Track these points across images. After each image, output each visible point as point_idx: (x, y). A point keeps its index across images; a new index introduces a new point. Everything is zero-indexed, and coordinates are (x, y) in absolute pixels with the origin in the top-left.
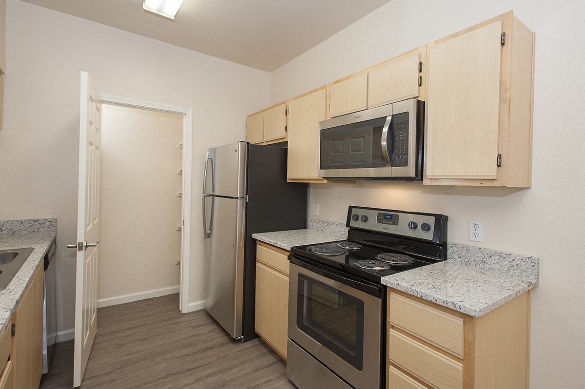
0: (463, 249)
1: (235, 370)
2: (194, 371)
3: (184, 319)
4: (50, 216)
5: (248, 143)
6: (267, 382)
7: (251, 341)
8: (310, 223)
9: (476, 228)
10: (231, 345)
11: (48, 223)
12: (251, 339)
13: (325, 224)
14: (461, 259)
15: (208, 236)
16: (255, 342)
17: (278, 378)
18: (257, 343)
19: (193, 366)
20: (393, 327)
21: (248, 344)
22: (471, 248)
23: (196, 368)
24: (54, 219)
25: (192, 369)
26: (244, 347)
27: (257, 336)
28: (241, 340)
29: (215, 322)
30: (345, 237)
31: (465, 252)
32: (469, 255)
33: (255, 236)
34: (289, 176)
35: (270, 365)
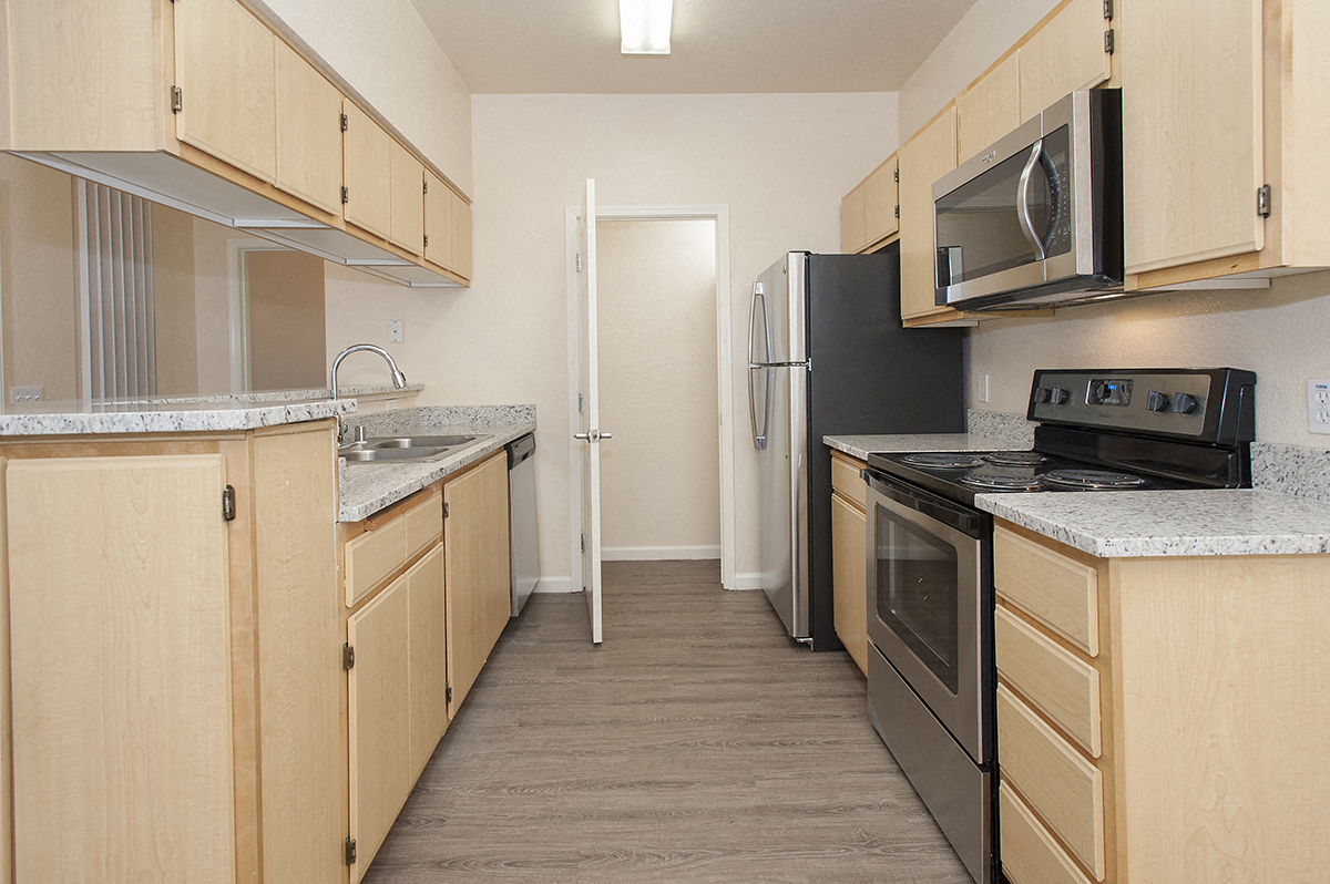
0: (1287, 456)
1: (777, 686)
2: (711, 669)
3: (727, 597)
4: (527, 403)
5: (807, 253)
6: (827, 717)
7: (829, 654)
8: (972, 419)
9: (1324, 398)
10: (790, 651)
11: (525, 411)
12: (832, 650)
13: (998, 419)
14: (1284, 484)
15: (760, 445)
16: (839, 656)
17: (854, 716)
18: (842, 658)
19: (712, 663)
20: (1004, 602)
21: (820, 657)
22: (1307, 454)
23: (715, 666)
24: (532, 406)
25: (707, 666)
26: (813, 659)
27: (840, 647)
28: (805, 645)
29: (773, 611)
30: (1031, 446)
31: (1291, 466)
32: (1302, 471)
33: (828, 440)
34: (904, 315)
35: (849, 696)
